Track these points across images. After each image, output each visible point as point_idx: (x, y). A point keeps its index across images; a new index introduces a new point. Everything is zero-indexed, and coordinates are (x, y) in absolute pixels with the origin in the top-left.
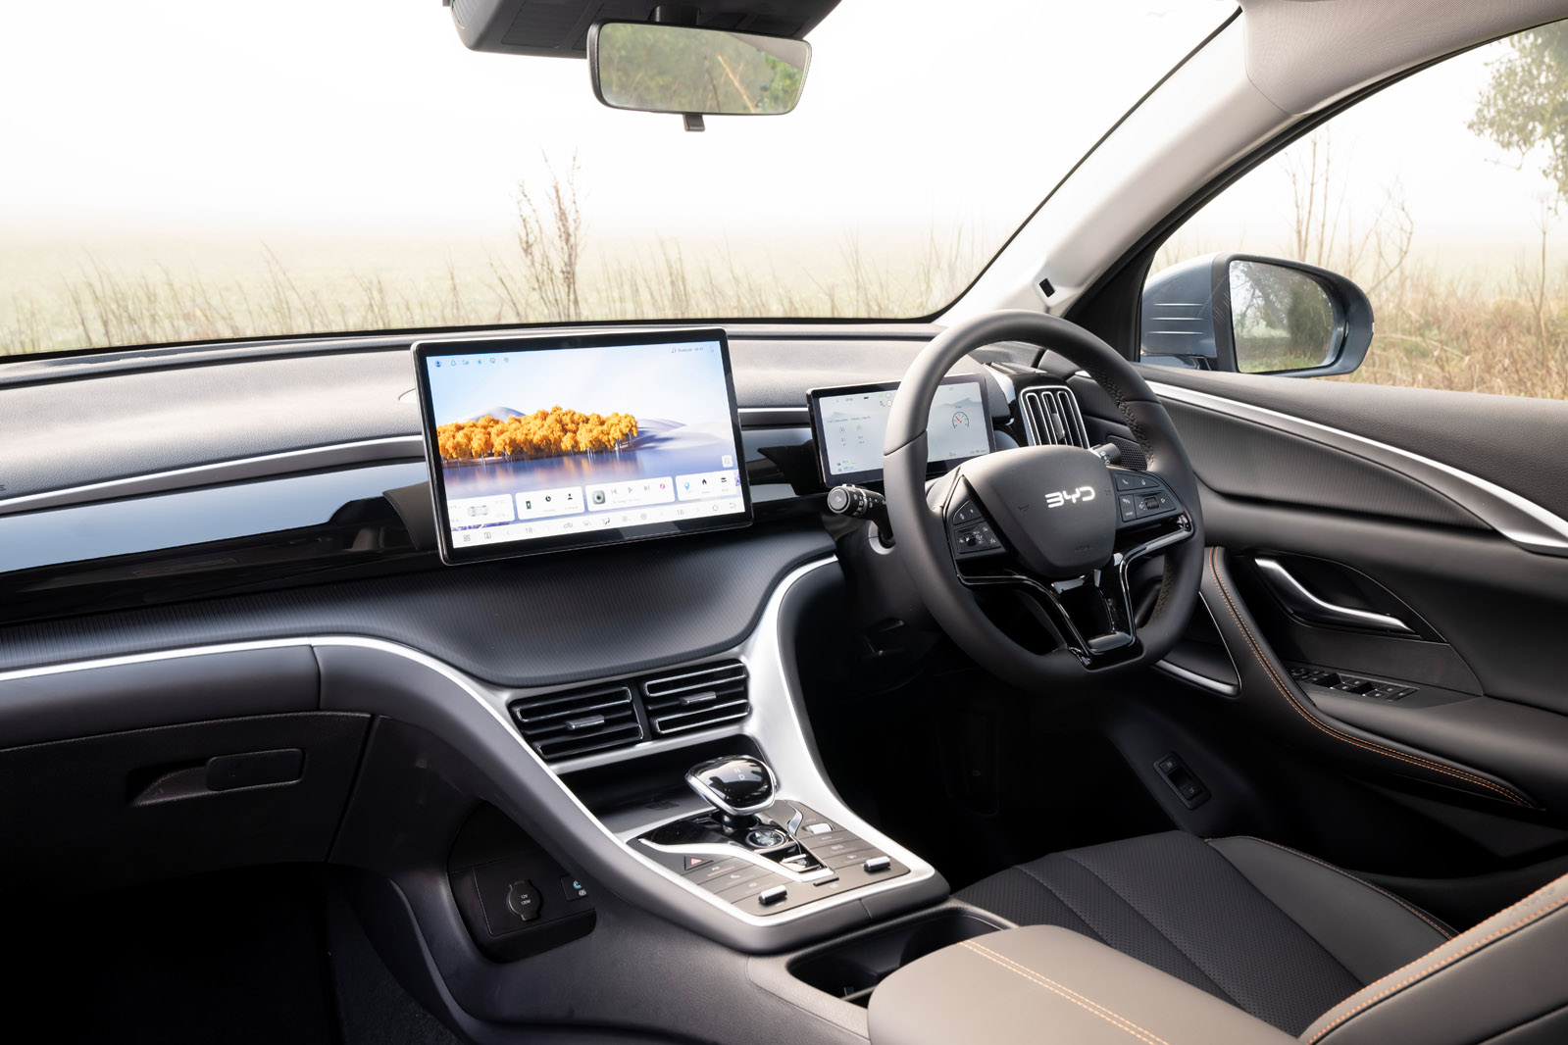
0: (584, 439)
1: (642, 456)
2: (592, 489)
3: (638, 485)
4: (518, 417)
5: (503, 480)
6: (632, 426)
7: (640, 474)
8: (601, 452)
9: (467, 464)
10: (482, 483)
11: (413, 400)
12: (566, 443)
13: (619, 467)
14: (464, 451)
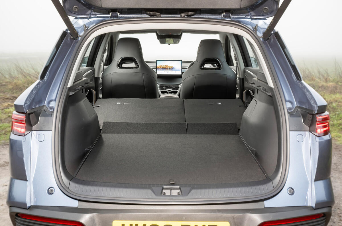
0: (168, 67)
1: (173, 69)
2: (168, 71)
3: (172, 71)
4: (163, 66)
5: (161, 70)
6: (172, 67)
7: (172, 70)
8: (170, 69)
9: (159, 69)
10: (160, 70)
11: (156, 65)
12: (167, 68)
13: (171, 70)
14: (159, 68)
